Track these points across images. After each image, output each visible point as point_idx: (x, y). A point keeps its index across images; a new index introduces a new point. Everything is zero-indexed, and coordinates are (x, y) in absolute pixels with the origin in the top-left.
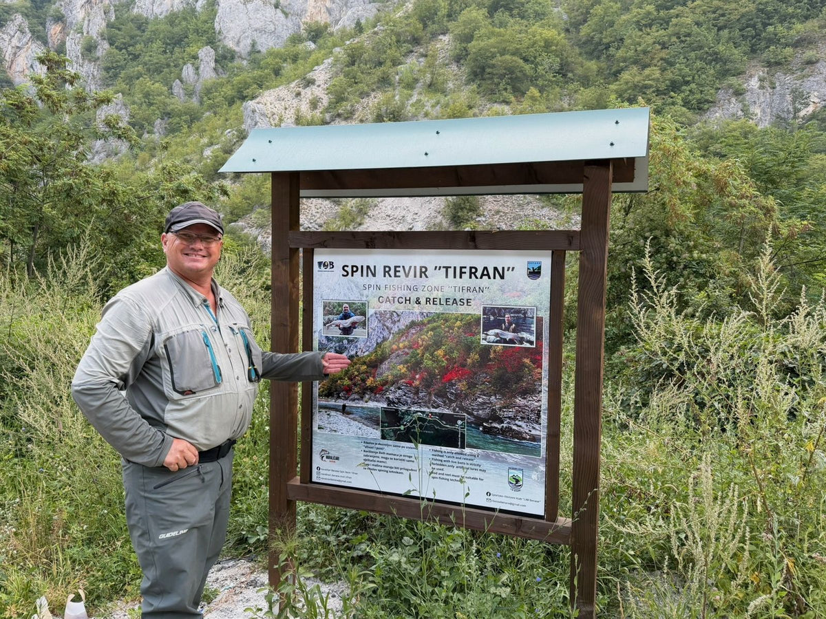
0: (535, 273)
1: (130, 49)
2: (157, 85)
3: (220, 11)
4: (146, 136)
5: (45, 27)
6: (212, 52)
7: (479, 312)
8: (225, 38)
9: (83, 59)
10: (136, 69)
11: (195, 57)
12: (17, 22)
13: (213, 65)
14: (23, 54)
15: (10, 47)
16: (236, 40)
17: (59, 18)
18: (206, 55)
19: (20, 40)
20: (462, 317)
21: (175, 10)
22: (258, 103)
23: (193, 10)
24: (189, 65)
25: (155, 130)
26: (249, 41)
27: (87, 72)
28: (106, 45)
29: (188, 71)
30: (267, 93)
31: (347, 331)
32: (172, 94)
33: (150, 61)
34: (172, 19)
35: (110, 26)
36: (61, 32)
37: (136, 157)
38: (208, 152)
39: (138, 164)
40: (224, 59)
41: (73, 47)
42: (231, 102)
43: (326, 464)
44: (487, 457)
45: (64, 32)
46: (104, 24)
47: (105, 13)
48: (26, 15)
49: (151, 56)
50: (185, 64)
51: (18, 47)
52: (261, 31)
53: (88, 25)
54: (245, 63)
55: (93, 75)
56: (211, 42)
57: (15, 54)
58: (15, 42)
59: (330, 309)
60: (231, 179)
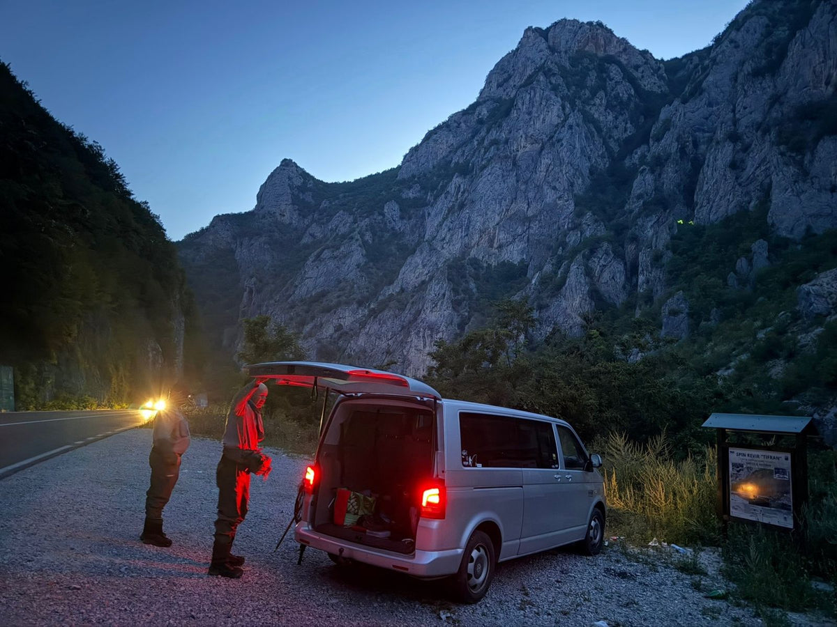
0: (787, 459)
1: (689, 253)
2: (713, 279)
3: (772, 207)
4: (703, 323)
5: (623, 247)
6: (766, 243)
7: (773, 469)
8: (778, 229)
9: (652, 267)
10: (695, 268)
11: (749, 251)
12: (604, 248)
13: (766, 254)
14: (607, 270)
15: (598, 266)
16: (790, 229)
17: (635, 239)
18: (759, 247)
19: (605, 260)
20: (769, 470)
21: (730, 214)
22: (814, 285)
23: (747, 211)
24: (743, 259)
25: (712, 317)
26: (804, 227)
27: (654, 277)
28: (670, 254)
29: (742, 263)
30: (822, 275)
31: (738, 471)
32: (727, 285)
33: (707, 260)
34: (727, 221)
35: (673, 238)
36: (635, 249)
37: (694, 342)
38: (761, 335)
39: (696, 347)
40: (778, 247)
41: (644, 258)
42: (785, 285)
43: (734, 511)
44: (778, 511)
45: (638, 249)
46: (669, 238)
47: (669, 229)
48: (610, 242)
49: (707, 256)
50: (738, 258)
51: (604, 266)
52: (817, 216)
53: (656, 240)
54: (799, 247)
55: (659, 278)
56: (764, 236)
57: (601, 271)
58: (602, 262)
59: (733, 465)
60: (784, 359)
